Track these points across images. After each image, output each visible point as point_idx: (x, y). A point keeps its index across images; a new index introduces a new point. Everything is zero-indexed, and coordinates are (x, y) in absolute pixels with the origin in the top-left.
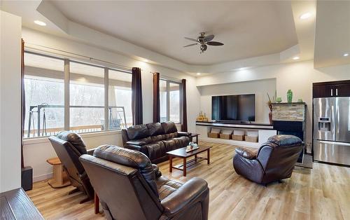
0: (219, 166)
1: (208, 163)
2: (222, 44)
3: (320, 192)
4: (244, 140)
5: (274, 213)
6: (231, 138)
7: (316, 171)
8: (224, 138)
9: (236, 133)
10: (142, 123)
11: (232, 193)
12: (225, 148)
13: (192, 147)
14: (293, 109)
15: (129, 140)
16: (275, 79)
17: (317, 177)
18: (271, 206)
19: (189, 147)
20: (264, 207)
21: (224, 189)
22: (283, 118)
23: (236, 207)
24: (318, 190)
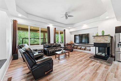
0: (72, 58)
1: (69, 57)
2: (73, 16)
3: (113, 75)
4: (85, 50)
5: (84, 79)
6: (80, 49)
7: (115, 65)
8: (78, 49)
9: (82, 47)
10: (50, 43)
11: (72, 68)
12: (78, 52)
13: (63, 51)
14: (102, 38)
15: (45, 48)
16: (98, 27)
17: (114, 68)
18: (84, 76)
19: (62, 51)
20: (82, 76)
21: (69, 66)
22: (98, 42)
23: (70, 74)
24: (112, 74)
